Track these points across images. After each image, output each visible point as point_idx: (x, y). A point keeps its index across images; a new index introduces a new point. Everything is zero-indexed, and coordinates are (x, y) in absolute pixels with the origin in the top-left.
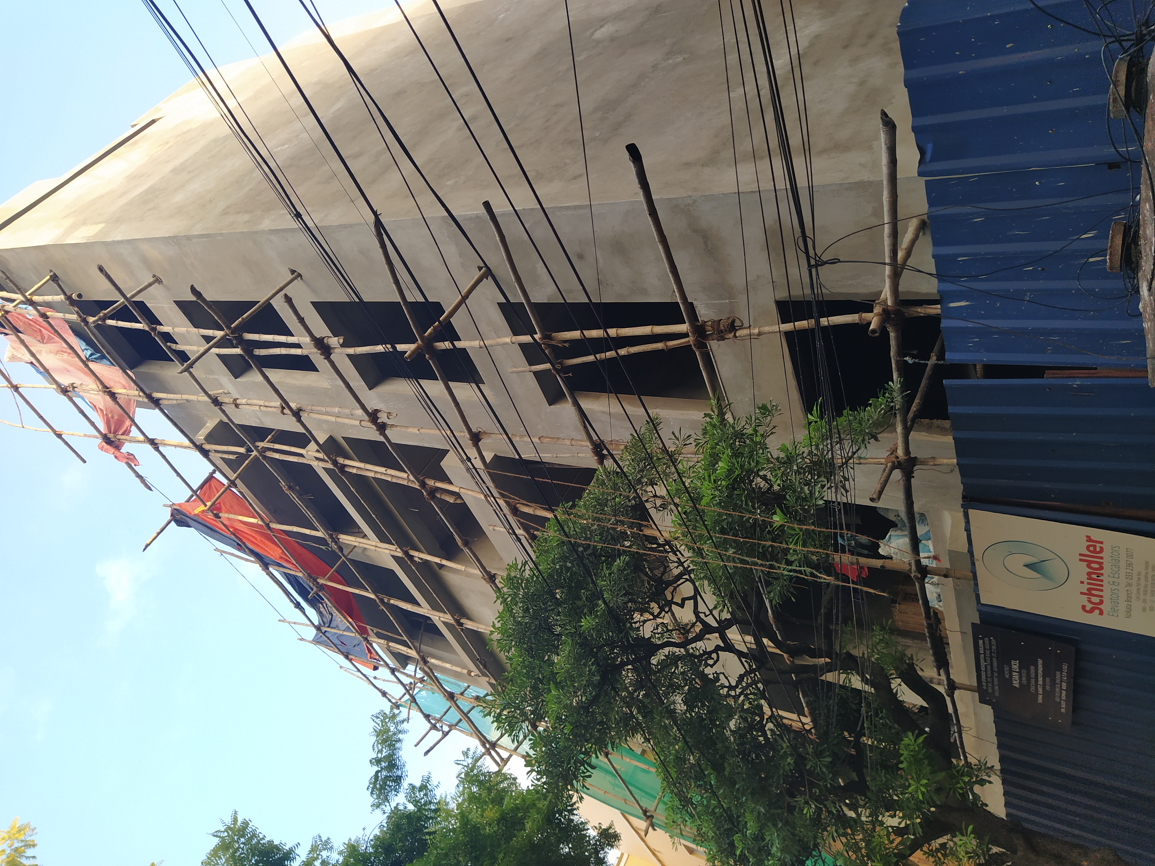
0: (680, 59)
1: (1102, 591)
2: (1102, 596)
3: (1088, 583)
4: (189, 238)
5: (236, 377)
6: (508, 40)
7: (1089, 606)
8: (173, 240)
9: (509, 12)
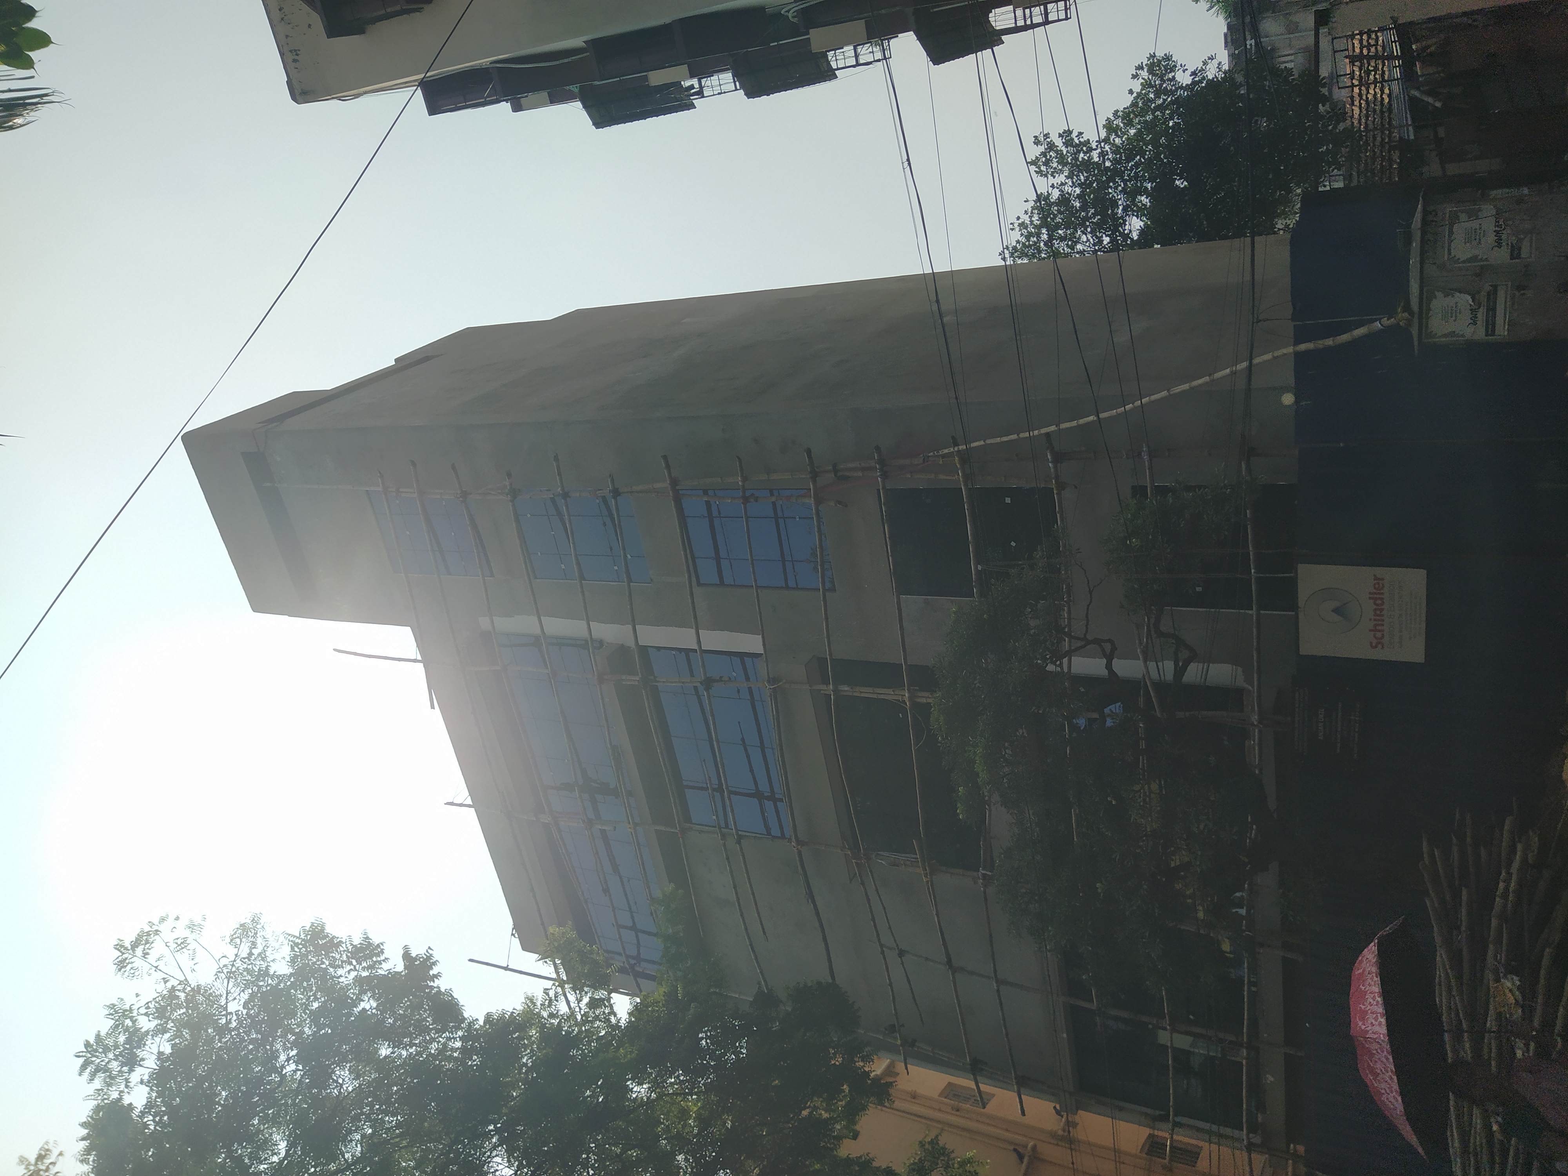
1: (1383, 625)
2: (1383, 631)
3: (1375, 620)
7: (1374, 642)
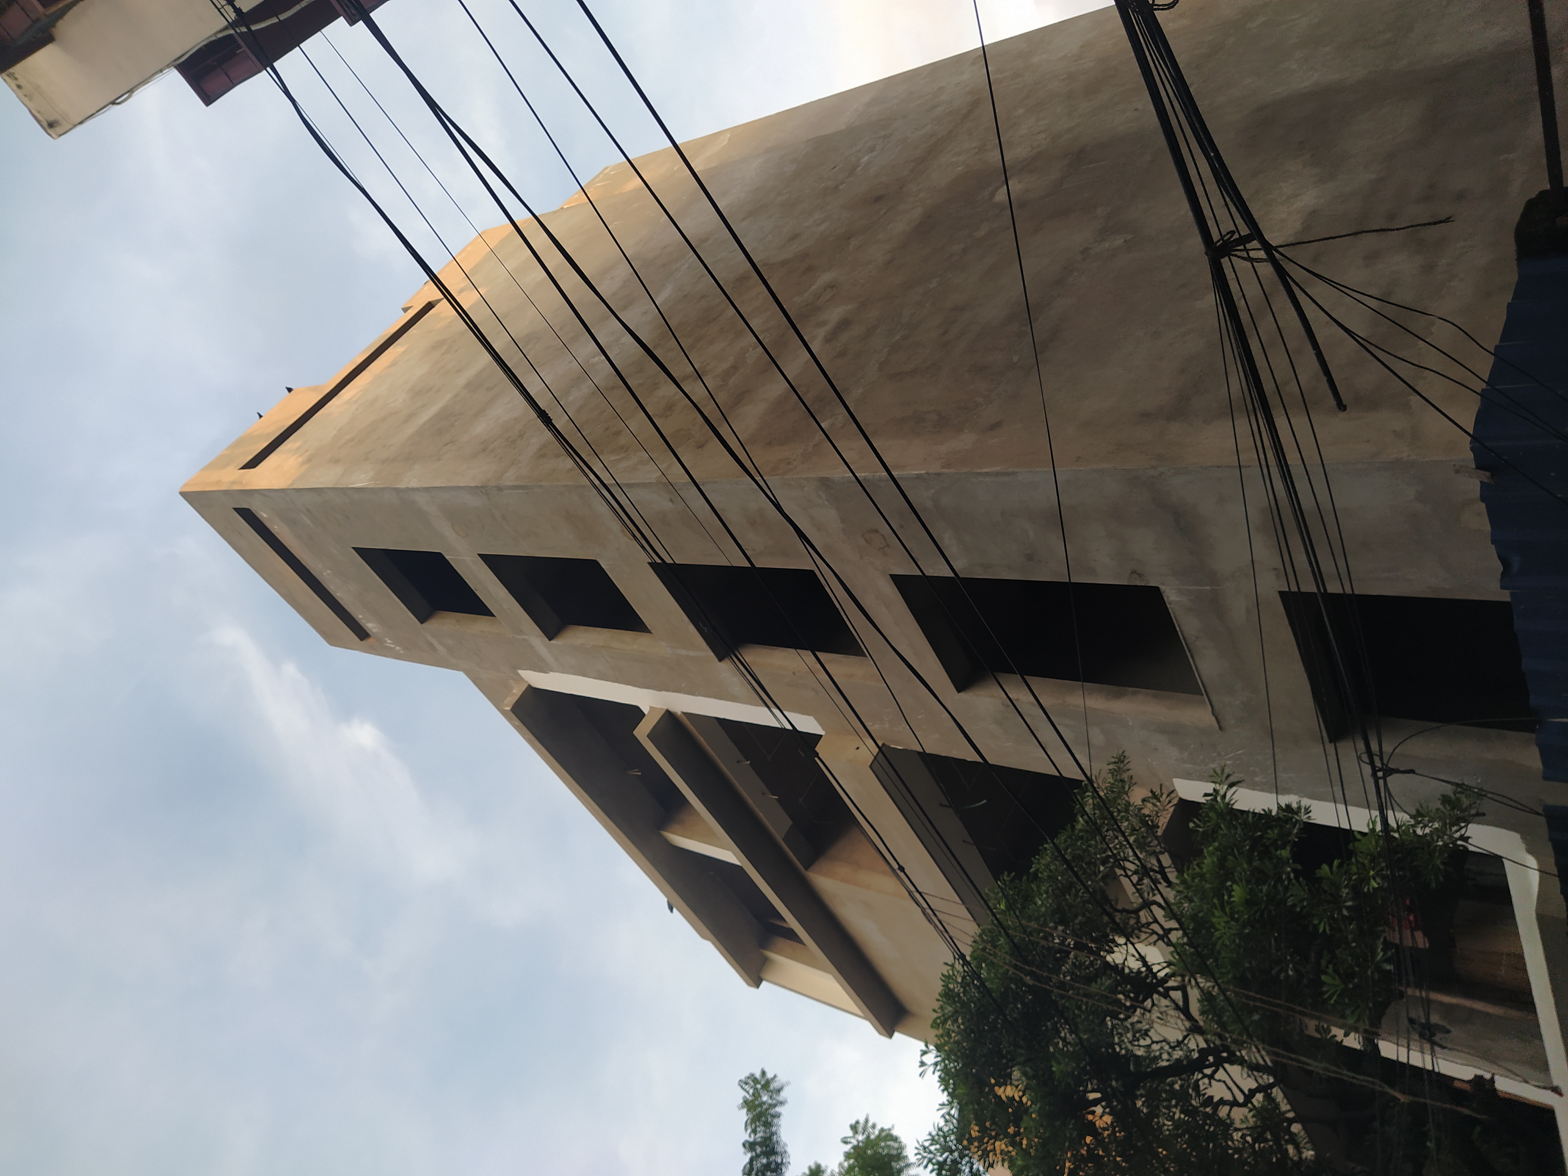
0: (1119, 241)
4: (500, 489)
5: (550, 640)
6: (878, 199)
8: (482, 490)
9: (874, 154)
